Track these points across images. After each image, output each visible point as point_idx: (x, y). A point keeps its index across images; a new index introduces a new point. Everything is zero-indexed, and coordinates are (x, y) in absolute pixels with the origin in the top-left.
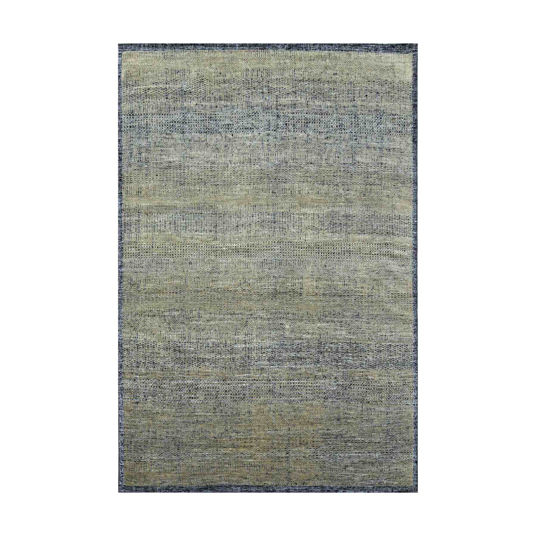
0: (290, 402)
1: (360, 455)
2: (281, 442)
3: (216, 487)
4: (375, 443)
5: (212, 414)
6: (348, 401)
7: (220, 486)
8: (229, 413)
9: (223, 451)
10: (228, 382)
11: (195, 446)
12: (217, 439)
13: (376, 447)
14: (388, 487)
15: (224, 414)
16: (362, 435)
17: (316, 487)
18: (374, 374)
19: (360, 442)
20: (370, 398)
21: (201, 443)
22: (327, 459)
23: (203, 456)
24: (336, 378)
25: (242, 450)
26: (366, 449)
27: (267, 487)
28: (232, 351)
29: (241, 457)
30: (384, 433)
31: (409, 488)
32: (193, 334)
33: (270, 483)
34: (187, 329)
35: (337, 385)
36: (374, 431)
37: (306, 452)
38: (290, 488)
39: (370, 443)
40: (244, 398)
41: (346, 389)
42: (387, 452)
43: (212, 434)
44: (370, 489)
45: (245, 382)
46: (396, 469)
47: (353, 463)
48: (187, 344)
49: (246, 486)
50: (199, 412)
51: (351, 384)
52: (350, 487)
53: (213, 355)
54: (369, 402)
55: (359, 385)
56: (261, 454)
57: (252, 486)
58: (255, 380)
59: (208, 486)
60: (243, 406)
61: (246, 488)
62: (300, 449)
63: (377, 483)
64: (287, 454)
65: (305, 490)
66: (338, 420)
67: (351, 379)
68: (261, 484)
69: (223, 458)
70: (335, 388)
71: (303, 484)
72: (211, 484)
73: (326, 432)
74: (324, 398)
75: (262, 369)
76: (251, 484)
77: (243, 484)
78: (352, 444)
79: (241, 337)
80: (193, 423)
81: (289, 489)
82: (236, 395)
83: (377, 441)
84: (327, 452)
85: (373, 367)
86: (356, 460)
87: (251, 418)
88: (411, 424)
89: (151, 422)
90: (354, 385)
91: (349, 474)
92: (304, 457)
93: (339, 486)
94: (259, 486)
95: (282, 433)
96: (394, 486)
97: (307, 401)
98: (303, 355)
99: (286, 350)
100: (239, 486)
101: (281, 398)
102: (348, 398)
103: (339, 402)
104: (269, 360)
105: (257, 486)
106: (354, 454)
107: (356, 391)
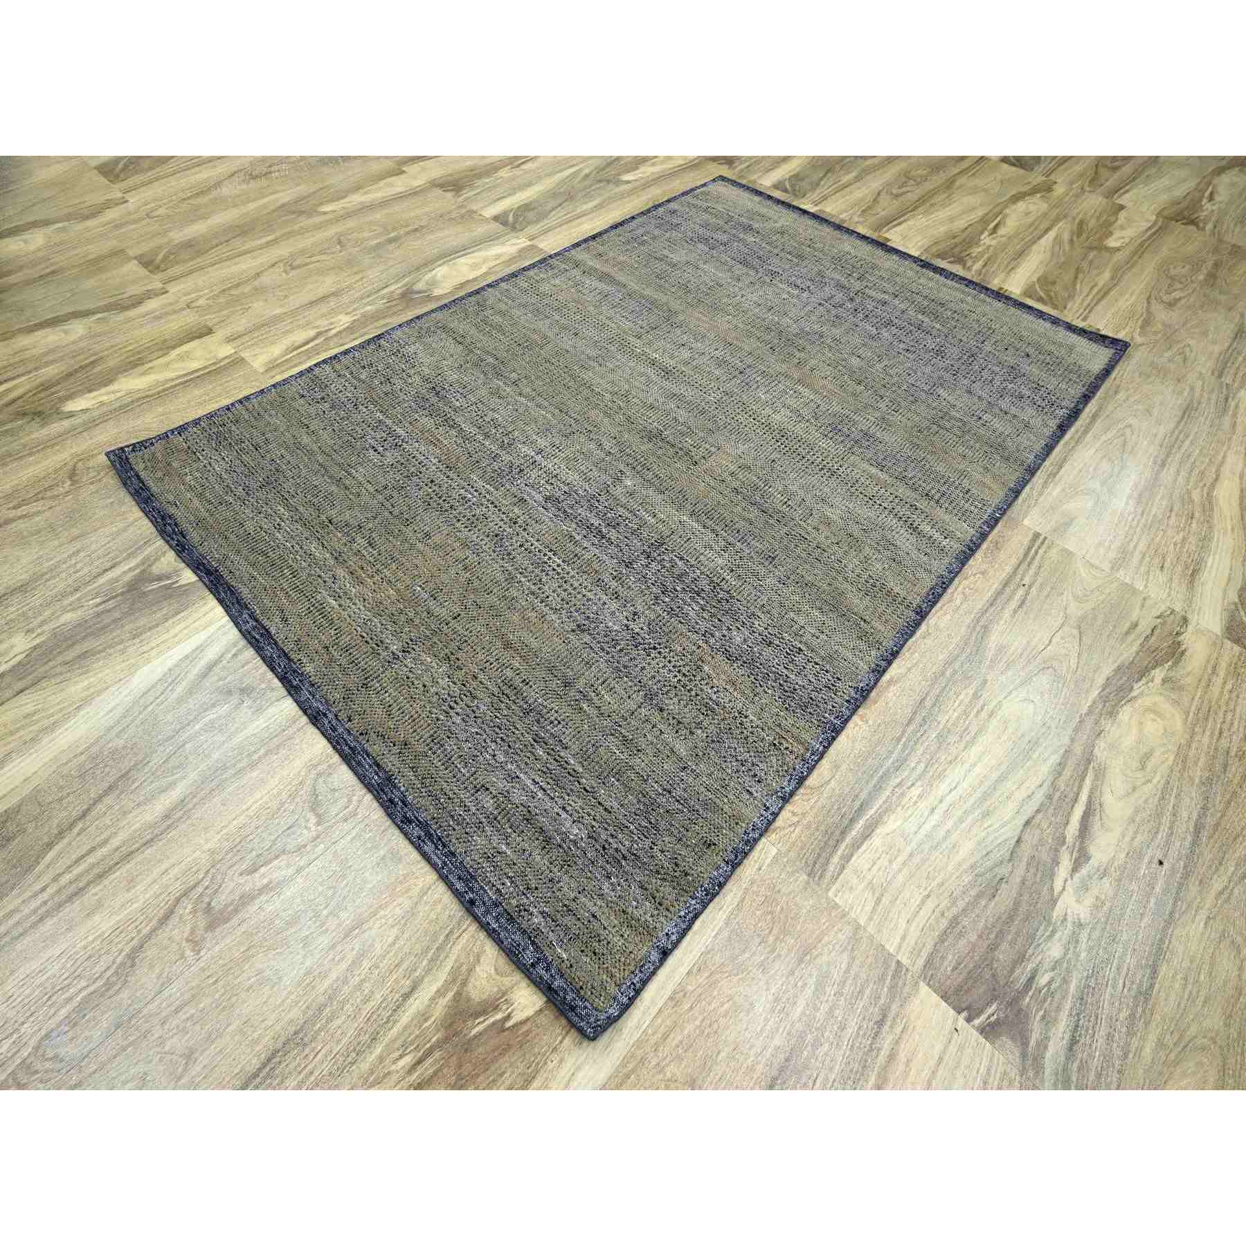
0: (510, 579)
1: (540, 794)
2: (417, 621)
4: (599, 803)
5: (372, 490)
6: (620, 671)
8: (397, 510)
9: (313, 547)
10: (451, 474)
11: (287, 506)
12: (329, 524)
13: (593, 813)
14: (533, 943)
15: (388, 505)
16: (584, 757)
17: (378, 765)
18: (718, 671)
19: (565, 769)
20: (672, 705)
21: (301, 509)
22: (462, 736)
23: (276, 526)
24: (635, 614)
25: (341, 572)
26: (567, 798)
27: (295, 671)
28: (507, 446)
29: (325, 582)
30: (639, 801)
32: (483, 392)
33: (309, 668)
34: (480, 382)
35: (626, 625)
36: (618, 775)
37: (440, 680)
38: (330, 716)
39: (587, 791)
40: (446, 511)
41: (636, 647)
42: (604, 848)
43: (333, 513)
44: (486, 899)
45: (475, 494)
46: (594, 916)
47: (506, 795)
48: (458, 394)
49: (267, 630)
50: (360, 473)
51: (655, 648)
52: (444, 846)
53: (474, 430)
54: (661, 710)
55: (670, 662)
56: (361, 607)
57: (276, 643)
58: (492, 503)
59: (217, 571)
60: (428, 520)
61: (262, 635)
62: (434, 664)
63: (514, 902)
64: (404, 651)
65: (350, 748)
66: (567, 684)
67: (664, 640)
68: (293, 656)
69: (298, 557)
70: (616, 628)
71: (361, 734)
72: (225, 574)
73: (517, 681)
74: (579, 626)
75: (522, 500)
76: (280, 638)
77: (266, 623)
78: (545, 756)
79: (542, 443)
80: (330, 477)
81: (325, 715)
82: (440, 498)
83: (607, 804)
84: (479, 720)
85: (729, 657)
86: (518, 796)
87: (419, 545)
89: (283, 428)
90: (659, 653)
91: (473, 809)
92: (424, 686)
93: (423, 816)
94: (286, 655)
95: (437, 610)
96: (550, 958)
97: (542, 602)
98: (613, 535)
99: (591, 508)
100: (257, 621)
101: (503, 559)
102: (625, 667)
103: (601, 657)
104: (547, 499)
105: (284, 651)
106: (529, 782)
107: (655, 668)
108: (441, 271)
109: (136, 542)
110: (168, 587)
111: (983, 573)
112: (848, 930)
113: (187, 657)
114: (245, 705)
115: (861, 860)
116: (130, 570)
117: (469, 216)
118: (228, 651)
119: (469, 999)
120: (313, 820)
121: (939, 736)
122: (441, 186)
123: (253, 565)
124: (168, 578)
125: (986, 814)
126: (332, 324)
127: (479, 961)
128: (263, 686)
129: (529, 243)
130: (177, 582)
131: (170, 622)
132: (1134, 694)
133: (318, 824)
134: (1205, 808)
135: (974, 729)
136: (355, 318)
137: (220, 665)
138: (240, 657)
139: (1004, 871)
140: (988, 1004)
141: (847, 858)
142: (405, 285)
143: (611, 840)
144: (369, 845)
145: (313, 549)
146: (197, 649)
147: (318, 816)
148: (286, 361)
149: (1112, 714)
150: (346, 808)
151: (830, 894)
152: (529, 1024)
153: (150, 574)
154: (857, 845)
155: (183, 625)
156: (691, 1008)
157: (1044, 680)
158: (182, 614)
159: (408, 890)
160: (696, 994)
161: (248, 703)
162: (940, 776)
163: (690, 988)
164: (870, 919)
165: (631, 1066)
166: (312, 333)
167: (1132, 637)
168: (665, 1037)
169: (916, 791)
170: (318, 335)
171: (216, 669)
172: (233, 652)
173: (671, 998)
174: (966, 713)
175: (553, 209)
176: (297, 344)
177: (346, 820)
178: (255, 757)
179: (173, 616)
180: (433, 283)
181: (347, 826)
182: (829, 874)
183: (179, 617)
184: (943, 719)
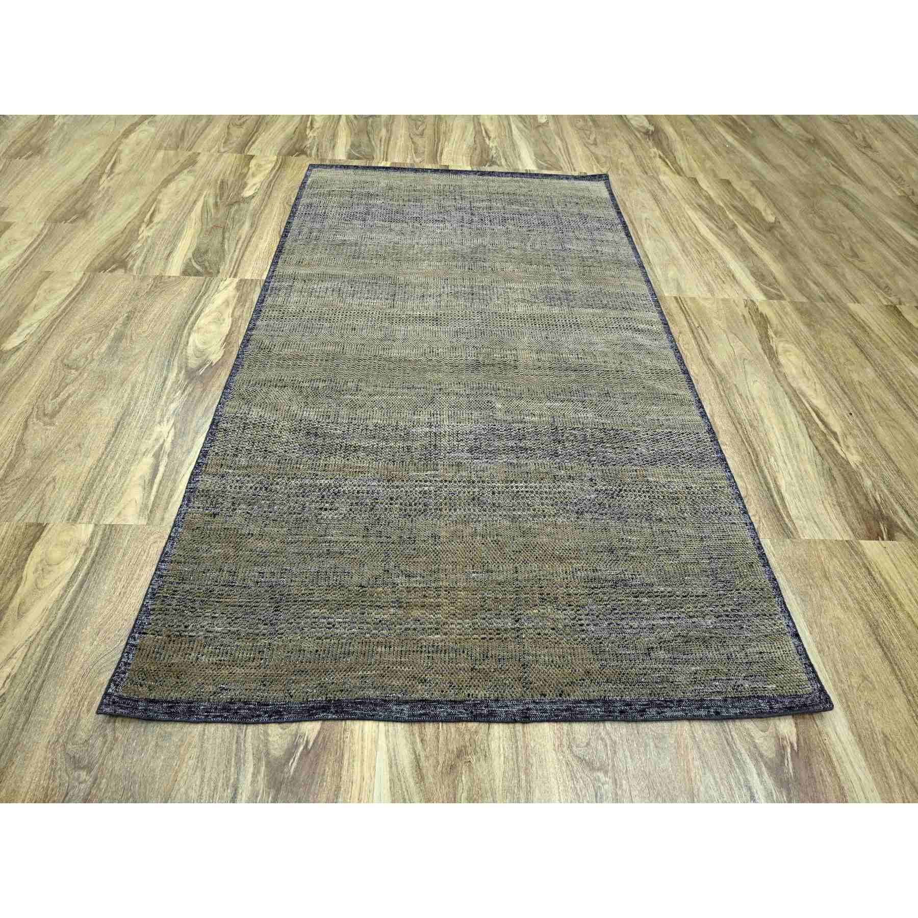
0: (514, 519)
1: (672, 622)
2: (500, 596)
3: (350, 705)
4: (697, 596)
5: (360, 539)
6: (621, 517)
7: (360, 703)
8: (394, 537)
9: (375, 615)
10: (396, 483)
11: (315, 604)
12: (364, 589)
13: (702, 605)
14: (759, 698)
15: (384, 539)
16: (666, 580)
17: (590, 701)
18: (658, 474)
19: (665, 596)
20: (661, 512)
21: (329, 597)
22: (605, 634)
23: (328, 626)
24: (591, 480)
25: (416, 613)
26: (683, 610)
27: (475, 705)
28: (407, 437)
29: (415, 629)
30: (708, 576)
31: (807, 698)
32: (344, 412)
33: (481, 694)
34: (334, 405)
35: (596, 490)
36: (686, 573)
37: (557, 616)
38: (531, 706)
39: (685, 596)
40: (425, 510)
41: (613, 497)
42: (727, 616)
43: (356, 579)
44: (719, 703)
45: (427, 483)
46: (761, 653)
47: (661, 641)
48: (331, 424)
49: (422, 701)
50: (335, 534)
51: (621, 490)
52: (672, 702)
53: (372, 442)
54: (661, 520)
55: (634, 491)
56: (460, 621)
57: (439, 702)
58: (446, 481)
59: (330, 701)
60: (423, 525)
61: (423, 708)
62: (542, 611)
63: (729, 689)
64: (517, 621)
65: (566, 710)
66: (611, 551)
67: (619, 482)
68: (461, 697)
69: (374, 631)
70: (593, 496)
71: (560, 695)
72: (339, 696)
73: (591, 575)
74: (577, 513)
75: (459, 464)
76: (437, 695)
77: (415, 696)
78: (649, 600)
79: (424, 417)
80: (319, 556)
81: (528, 709)
82: (410, 505)
83: (700, 592)
84: (601, 616)
85: (653, 463)
86: (668, 635)
87: (438, 547)
88: (754, 557)
89: (231, 552)
90: (625, 490)
91: (660, 666)
92: (553, 629)
93: (644, 699)
94: (455, 702)
95: (501, 578)
96: (771, 695)
97: (545, 517)
98: (529, 444)
99: (500, 437)
100: (406, 702)
101: (494, 511)
102: (621, 513)
103: (605, 520)
104: (470, 451)
105: (451, 701)
106: (661, 622)
107: (631, 501)
108: (195, 339)
109: (229, 750)
110: (306, 751)
111: (680, 333)
112: (822, 546)
113: (392, 781)
114: (473, 763)
115: (793, 512)
116: (255, 775)
117: (160, 283)
118: (413, 743)
119: (771, 760)
120: (601, 775)
121: (751, 426)
122: (103, 268)
123: (351, 669)
124: (297, 746)
125: (798, 446)
126: (157, 440)
127: (752, 736)
128: (467, 737)
129: (237, 280)
130: (307, 742)
131: (344, 773)
132: (774, 348)
133: (606, 773)
134: (836, 379)
135: (755, 411)
136: (172, 422)
137: (423, 759)
138: (427, 738)
139: (826, 466)
140: (879, 526)
141: (789, 516)
142: (180, 369)
143: (725, 609)
144: (642, 749)
145: (377, 616)
146: (391, 767)
147: (599, 770)
148: (156, 497)
149: (779, 364)
150: (606, 746)
151: (802, 537)
152: (800, 736)
153: (276, 759)
154: (785, 507)
155: (357, 764)
156: (828, 647)
157: (748, 368)
158: (346, 757)
159: (687, 747)
160: (822, 638)
161: (473, 759)
162: (771, 445)
163: (818, 639)
164: (822, 534)
165: (844, 700)
166: (149, 460)
167: (749, 324)
168: (837, 672)
169: (772, 460)
170: (157, 456)
171: (424, 763)
172: (418, 740)
173: (819, 652)
174: (747, 407)
175: (222, 243)
176: (147, 478)
177: (615, 753)
178: (523, 783)
179: (341, 768)
180: (200, 353)
181: (620, 754)
182: (792, 530)
183: (346, 762)
184: (743, 417)
